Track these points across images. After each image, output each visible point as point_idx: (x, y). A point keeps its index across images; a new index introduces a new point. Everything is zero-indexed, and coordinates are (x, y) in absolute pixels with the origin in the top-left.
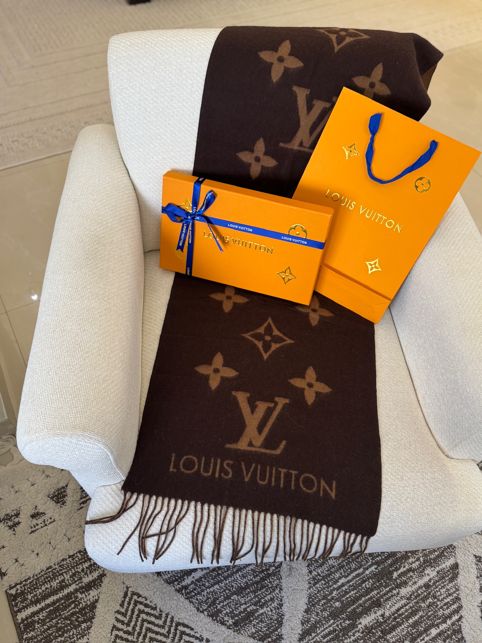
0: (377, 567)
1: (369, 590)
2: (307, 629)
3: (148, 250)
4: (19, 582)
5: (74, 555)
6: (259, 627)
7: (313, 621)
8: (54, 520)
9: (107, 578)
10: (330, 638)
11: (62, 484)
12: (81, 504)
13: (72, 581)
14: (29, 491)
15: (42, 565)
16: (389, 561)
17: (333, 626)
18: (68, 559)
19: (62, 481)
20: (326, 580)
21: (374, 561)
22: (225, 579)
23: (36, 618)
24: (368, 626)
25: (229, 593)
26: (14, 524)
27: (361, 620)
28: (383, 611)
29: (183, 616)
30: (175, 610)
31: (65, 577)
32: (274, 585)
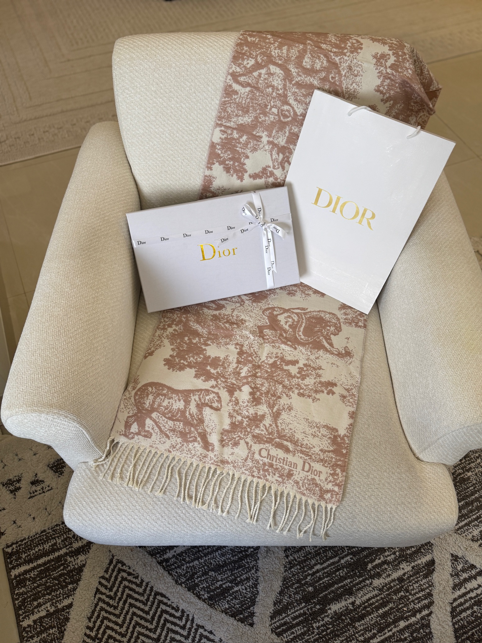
0: (353, 558)
1: (343, 578)
2: (278, 609)
6: (232, 603)
7: (285, 602)
8: (52, 488)
10: (299, 620)
13: (63, 545)
14: (31, 460)
15: (37, 528)
16: (365, 553)
17: (304, 609)
18: (61, 525)
20: (302, 565)
21: (350, 551)
23: (28, 576)
24: (337, 612)
25: (207, 569)
26: (15, 489)
27: (331, 606)
28: (354, 599)
29: (161, 586)
30: (155, 580)
31: (57, 541)
32: (251, 566)
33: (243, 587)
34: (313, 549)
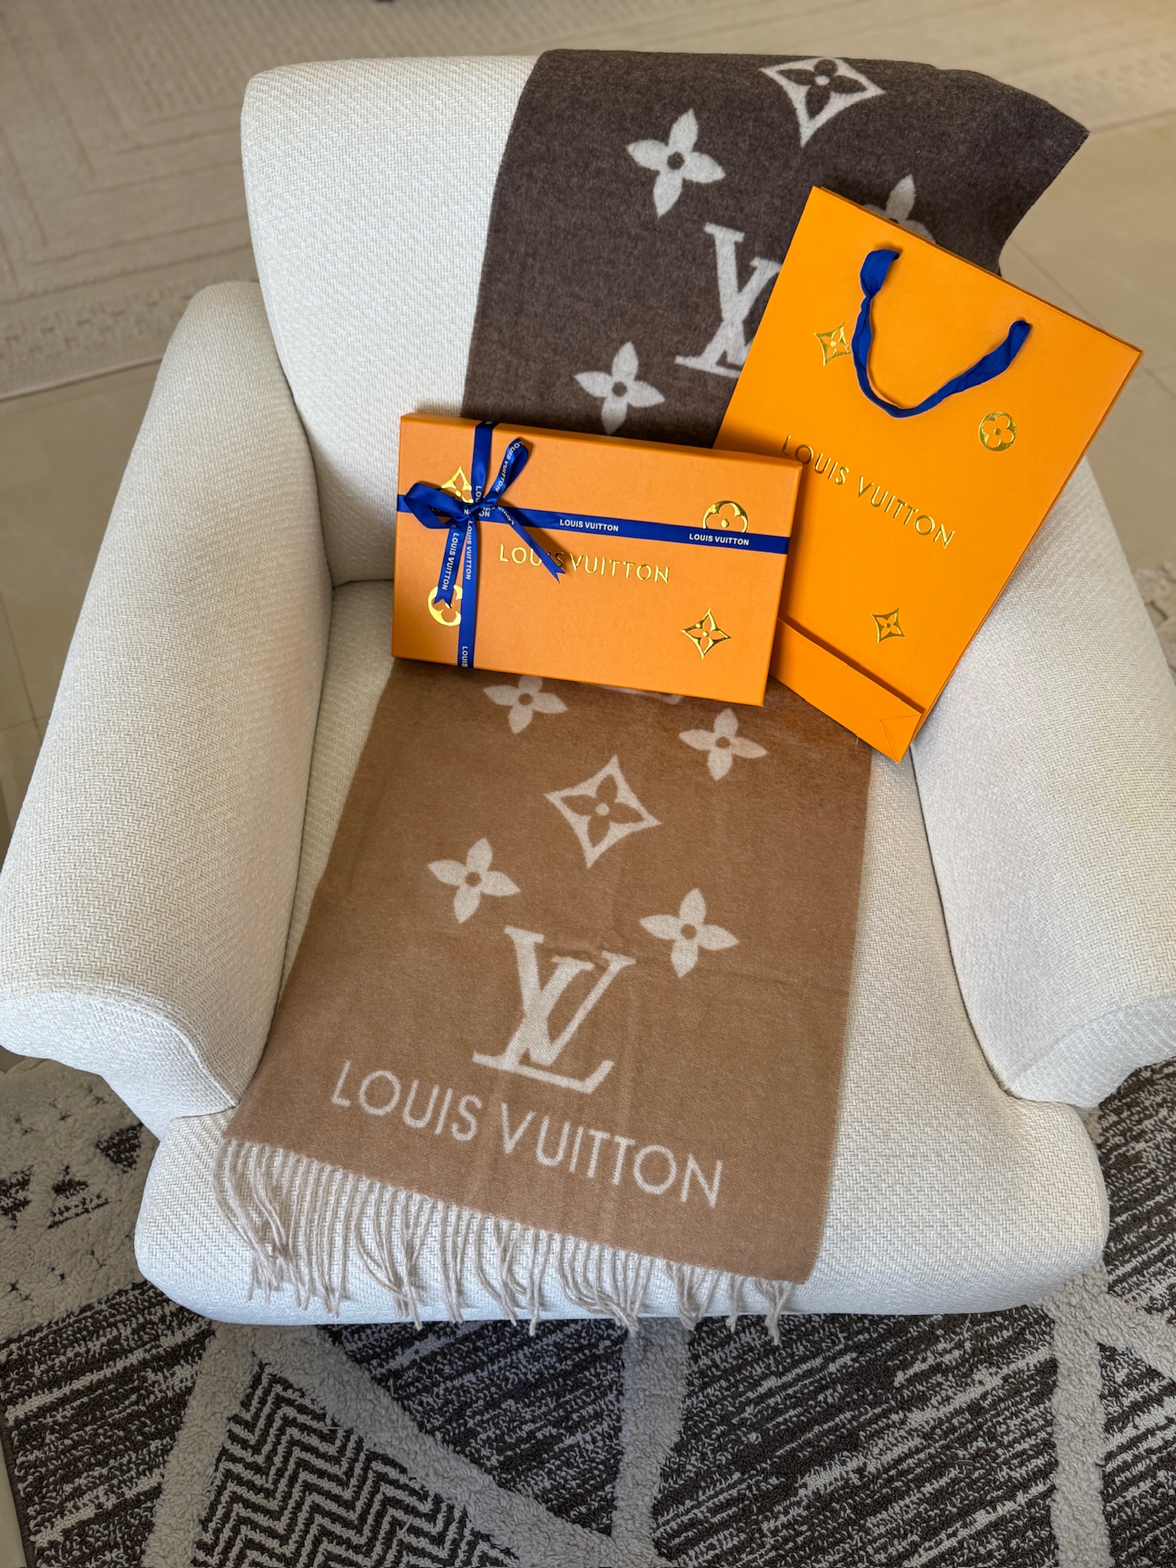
1: (833, 1409)
2: (675, 1489)
3: (343, 581)
4: (16, 1337)
5: (144, 1283)
6: (561, 1477)
7: (690, 1471)
8: (106, 1200)
9: (216, 1341)
10: (728, 1515)
13: (137, 1341)
15: (70, 1300)
16: (888, 1345)
17: (740, 1487)
18: (131, 1293)
20: (731, 1378)
21: (850, 1343)
22: (492, 1359)
24: (822, 1492)
25: (496, 1393)
26: (15, 1204)
27: (806, 1477)
28: (862, 1459)
29: (383, 1438)
30: (368, 1423)
31: (122, 1331)
32: (606, 1383)
34: (760, 1338)
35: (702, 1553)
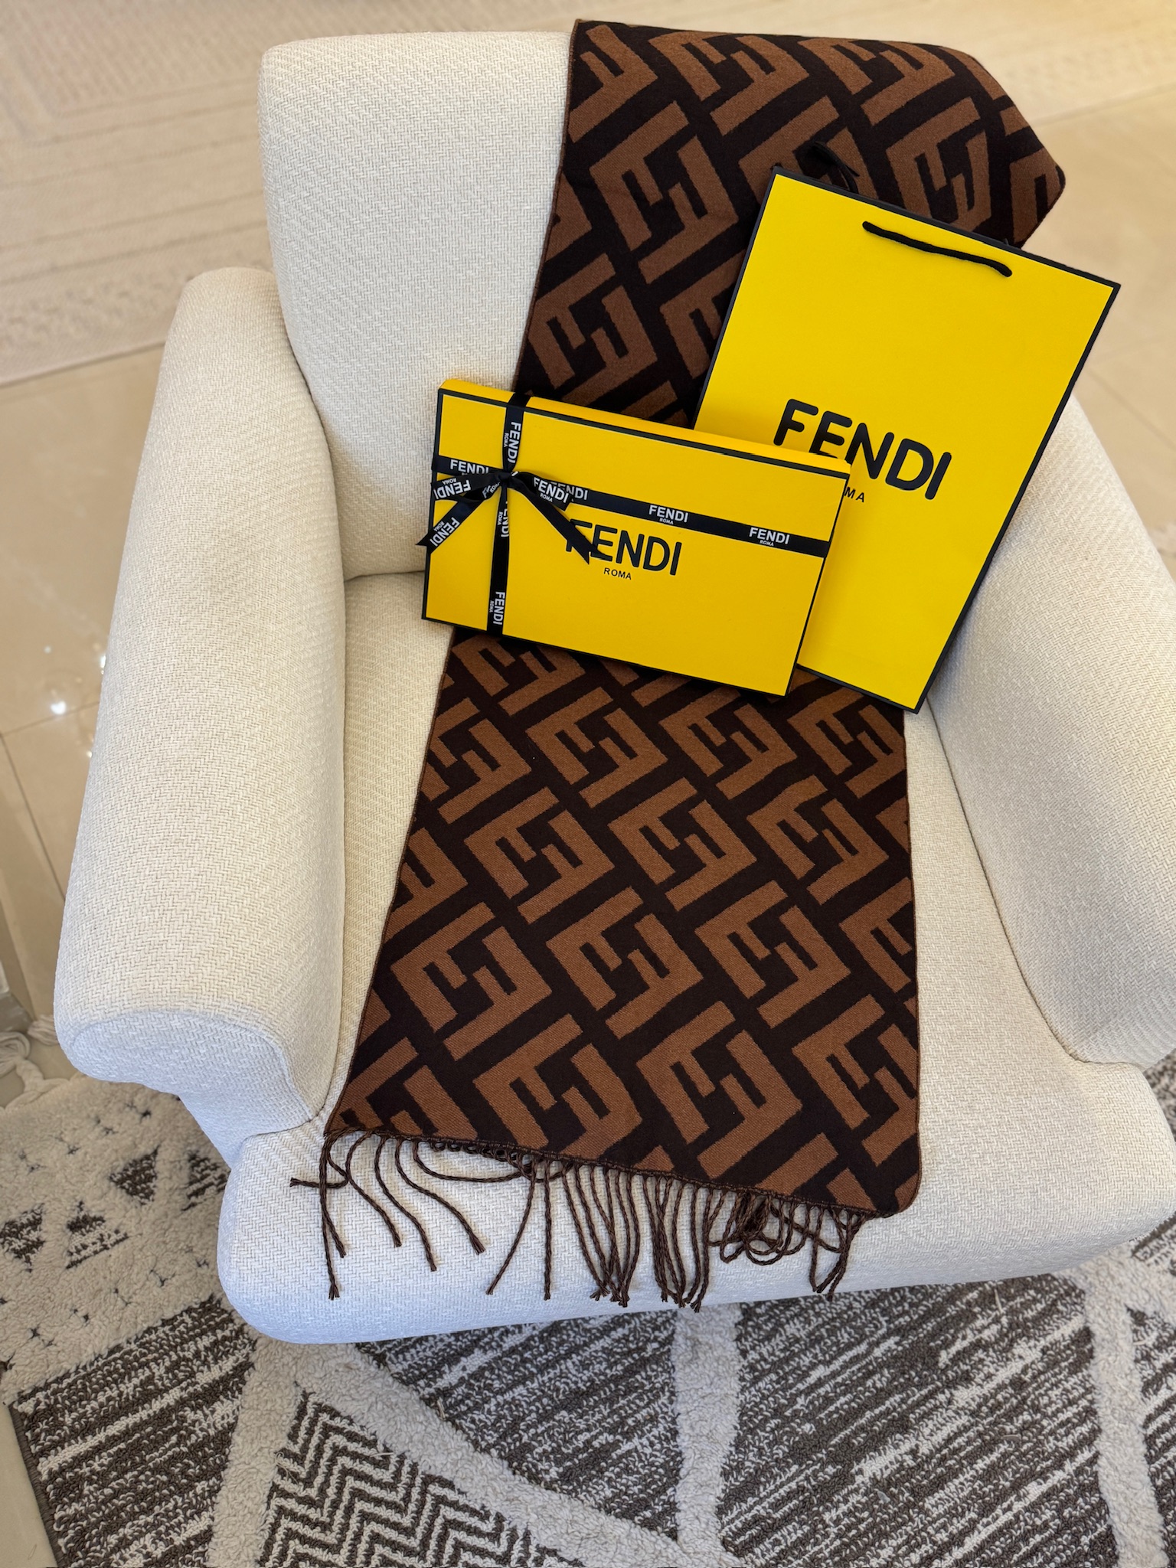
0: (901, 1341)
1: (883, 1394)
2: (736, 1486)
4: (42, 1385)
5: (174, 1318)
6: (622, 1485)
7: (750, 1468)
8: (126, 1234)
9: (256, 1374)
10: (790, 1508)
11: (144, 1149)
12: (189, 1197)
13: (171, 1380)
14: (64, 1167)
15: (96, 1342)
16: (929, 1326)
17: (798, 1479)
18: (161, 1330)
19: (144, 1143)
20: (781, 1372)
21: (892, 1326)
22: (541, 1371)
23: (86, 1470)
24: (879, 1478)
25: (548, 1405)
26: (28, 1245)
27: (862, 1465)
28: (914, 1442)
29: (440, 1460)
30: (420, 1446)
31: (155, 1371)
32: (658, 1385)
33: (645, 1441)
34: (804, 1328)
35: (768, 1550)
